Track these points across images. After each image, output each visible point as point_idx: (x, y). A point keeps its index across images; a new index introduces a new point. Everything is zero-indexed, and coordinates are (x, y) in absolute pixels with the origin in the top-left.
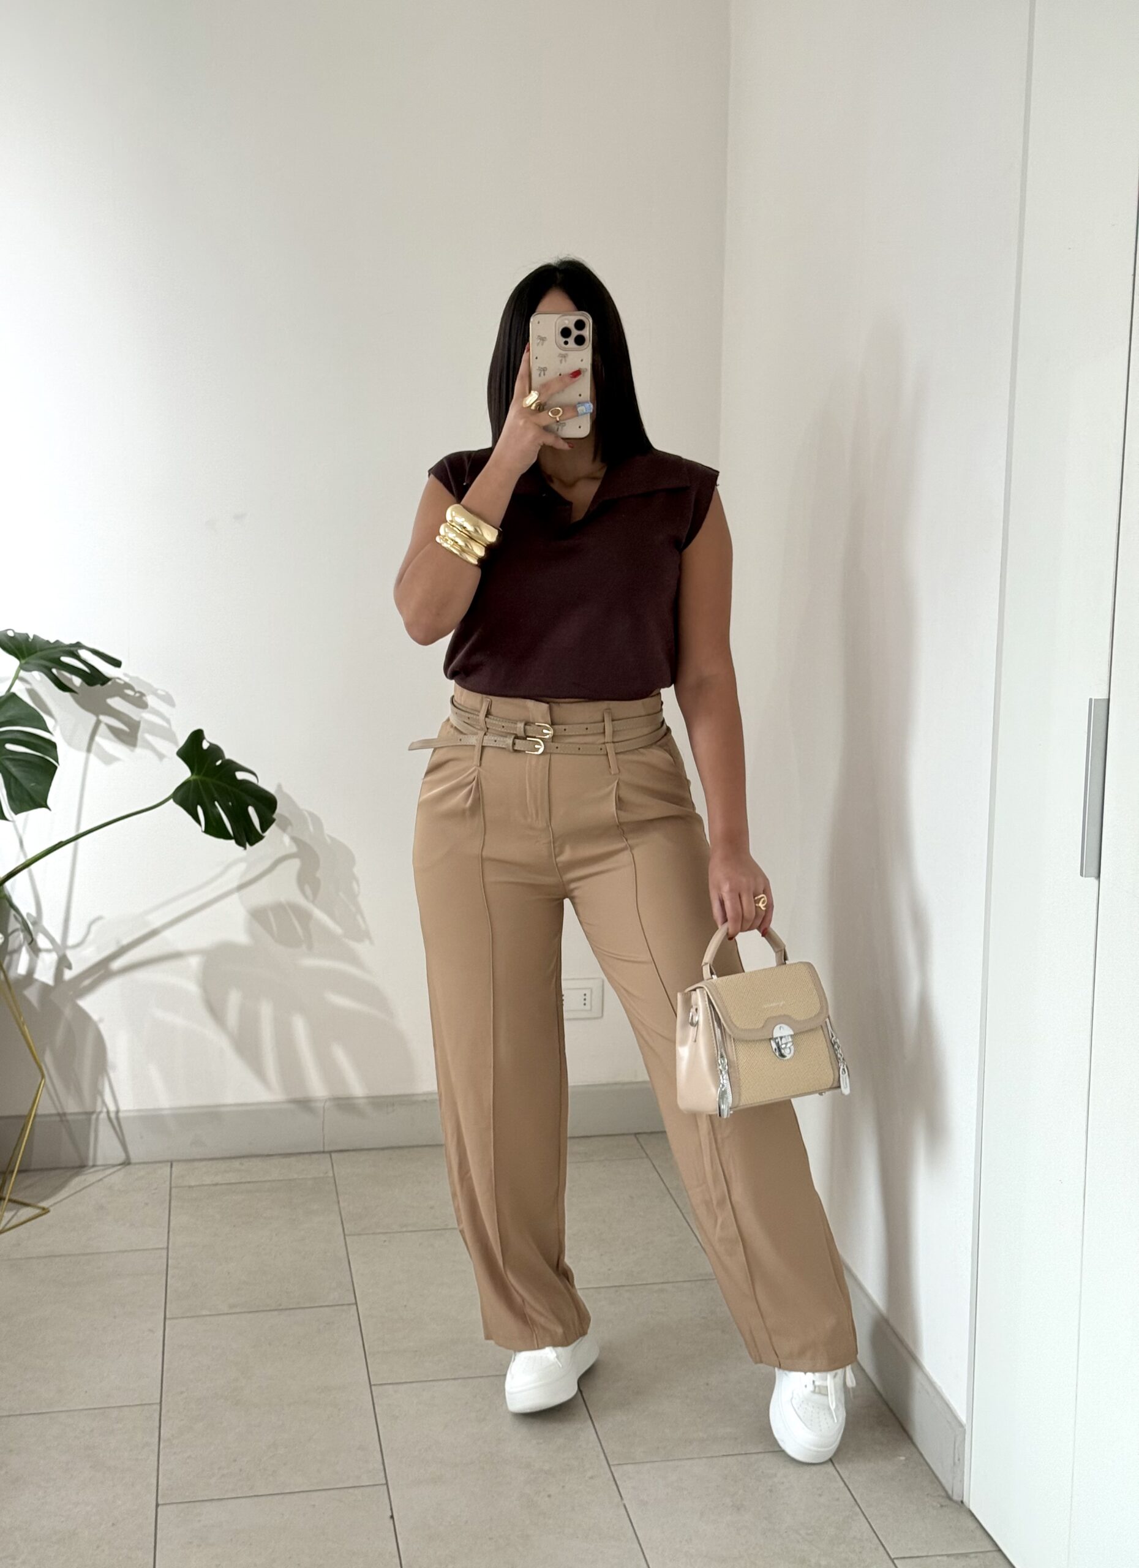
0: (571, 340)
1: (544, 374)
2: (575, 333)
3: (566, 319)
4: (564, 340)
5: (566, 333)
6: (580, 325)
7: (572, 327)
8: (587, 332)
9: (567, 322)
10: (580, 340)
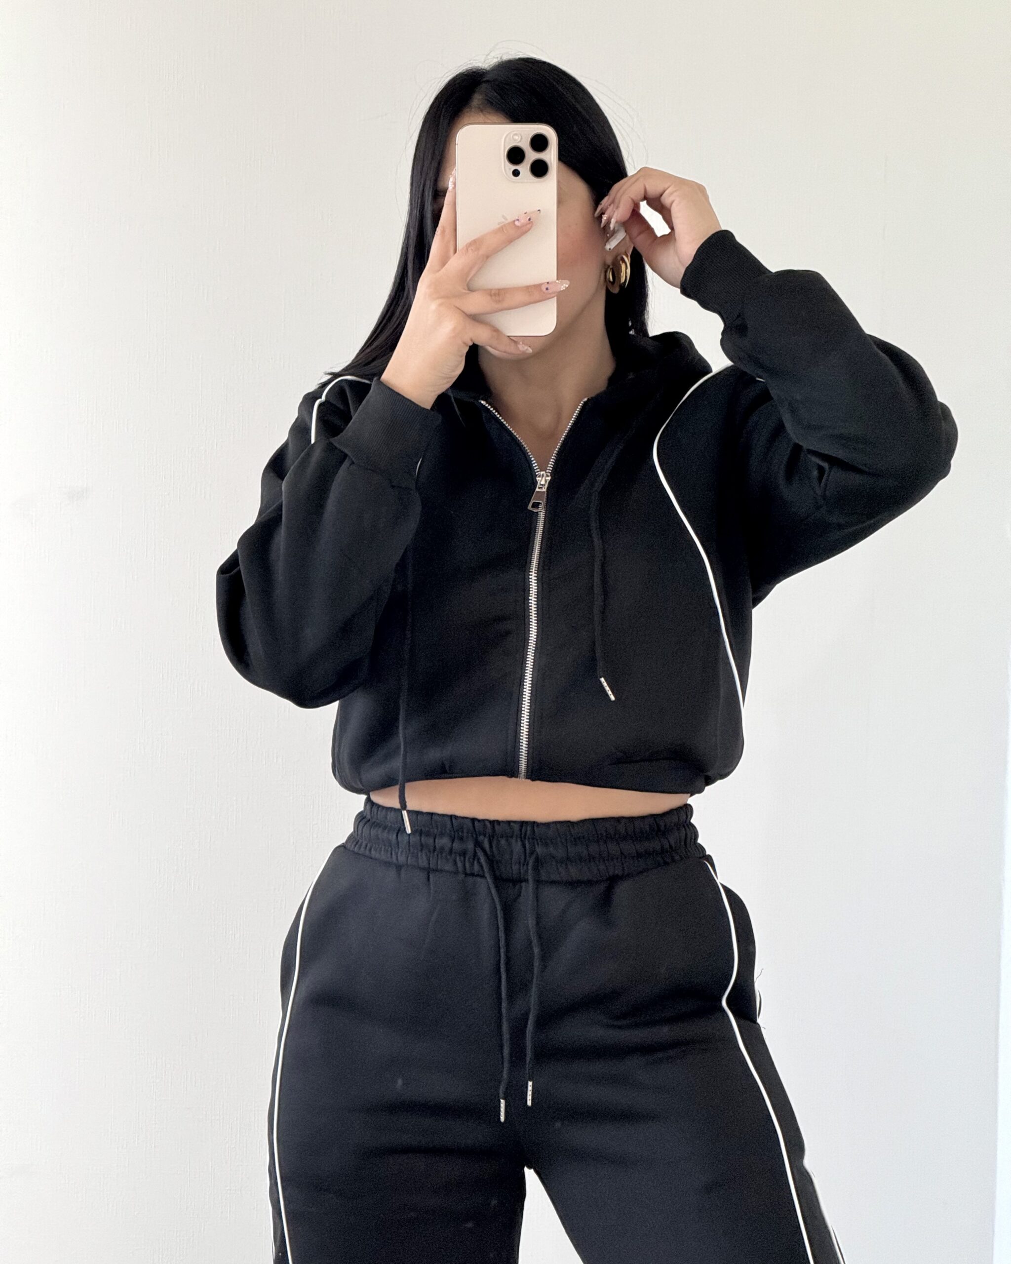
0: (525, 168)
2: (532, 156)
3: (516, 134)
4: (514, 167)
5: (515, 155)
6: (539, 143)
7: (526, 146)
9: (516, 137)
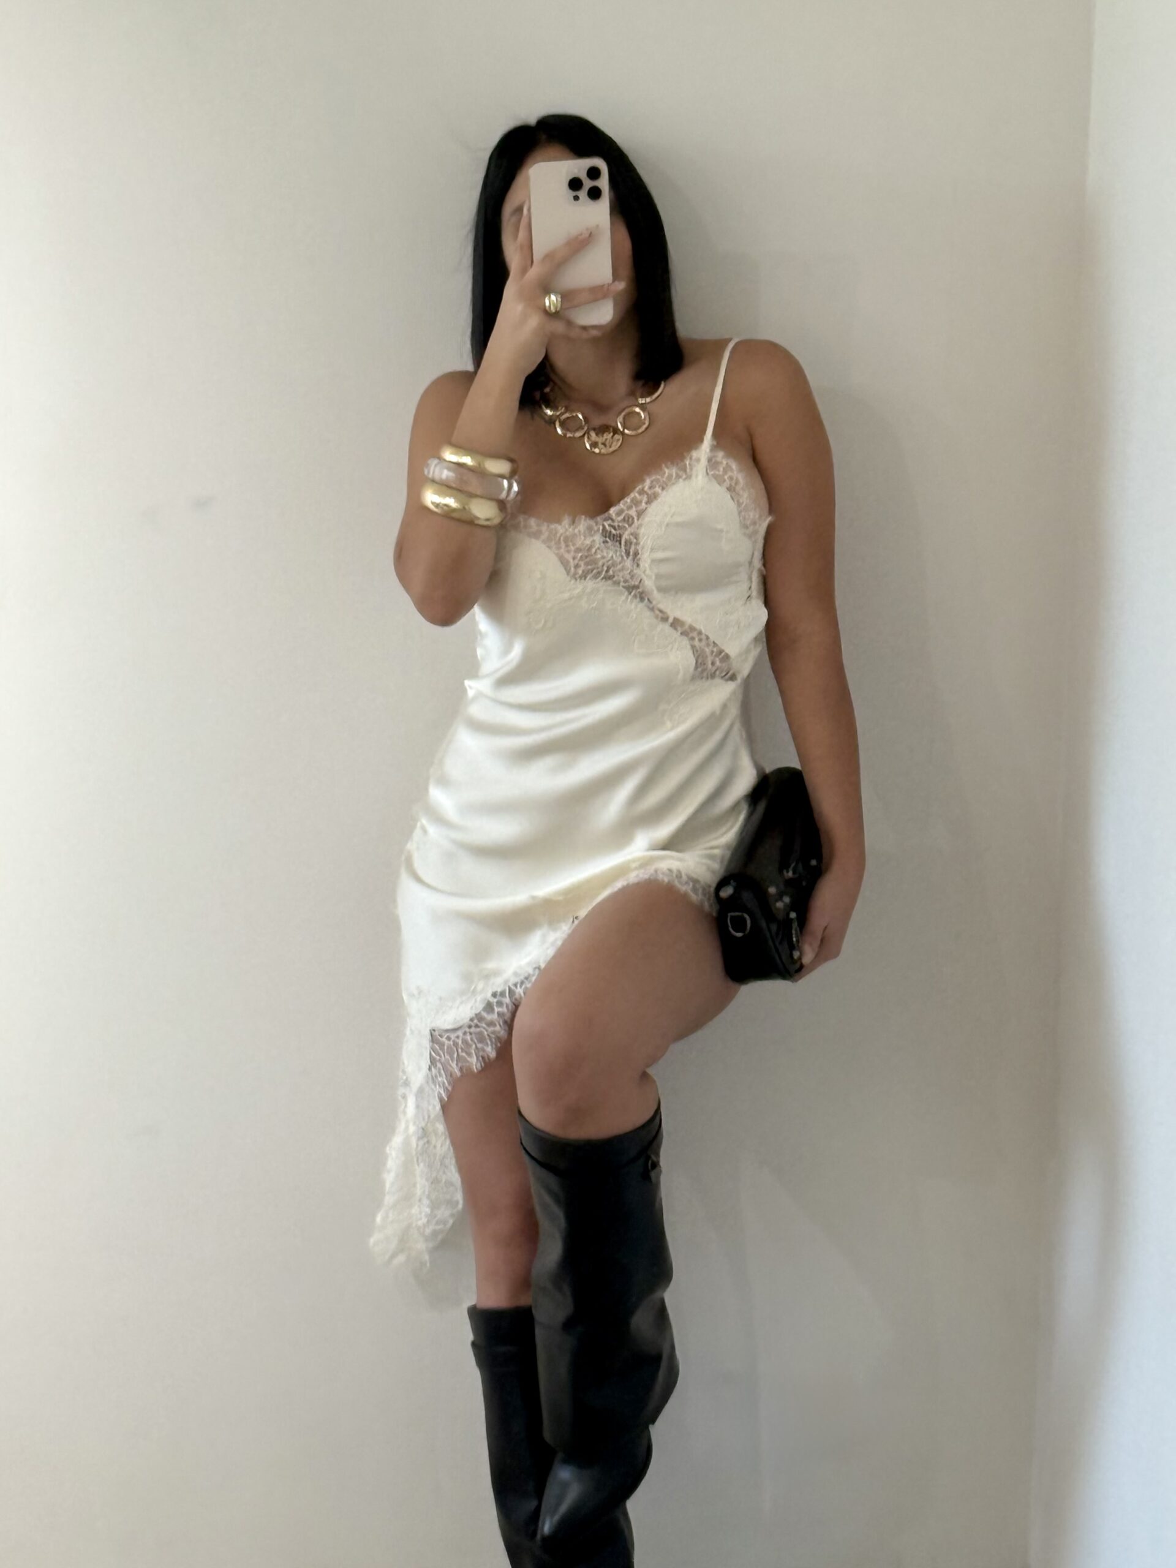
0: (583, 194)
2: (588, 184)
3: (573, 168)
4: (575, 193)
8: (604, 183)
9: (575, 170)
10: (595, 194)
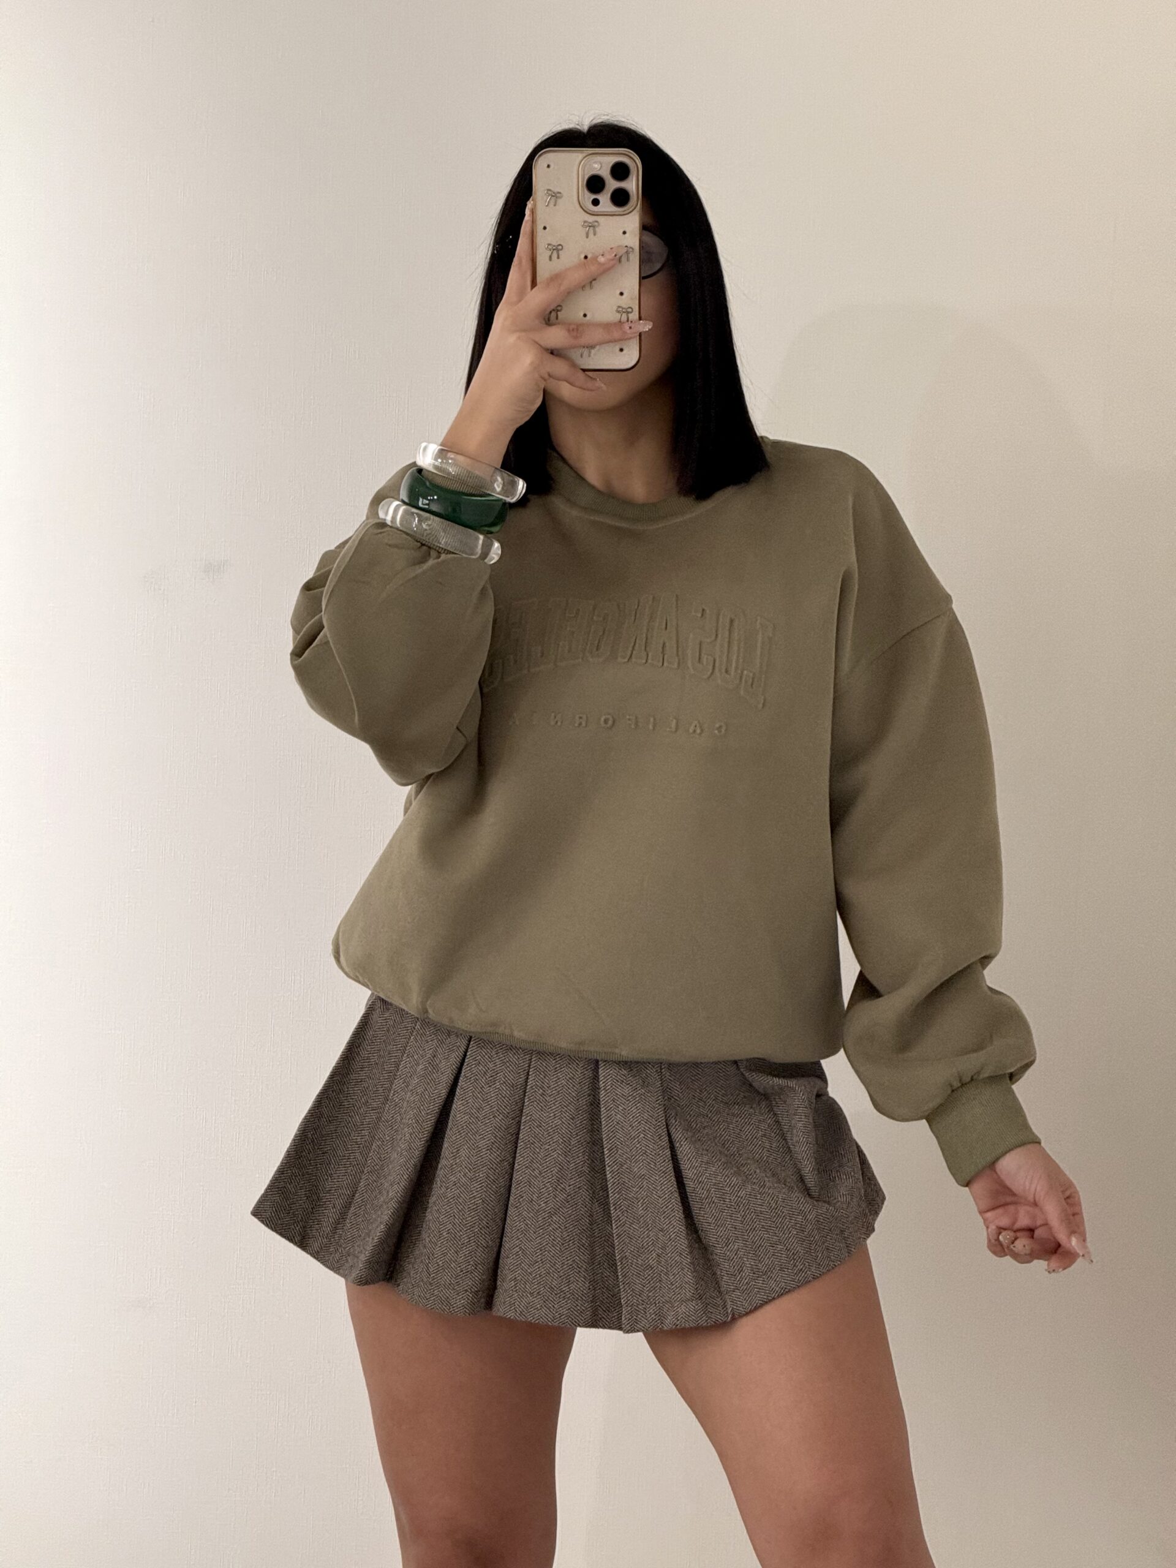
0: (605, 198)
1: (558, 258)
2: (612, 185)
3: (595, 163)
4: (594, 196)
5: (595, 184)
6: (620, 171)
7: (605, 173)
8: (633, 185)
9: (596, 166)
10: (620, 198)
